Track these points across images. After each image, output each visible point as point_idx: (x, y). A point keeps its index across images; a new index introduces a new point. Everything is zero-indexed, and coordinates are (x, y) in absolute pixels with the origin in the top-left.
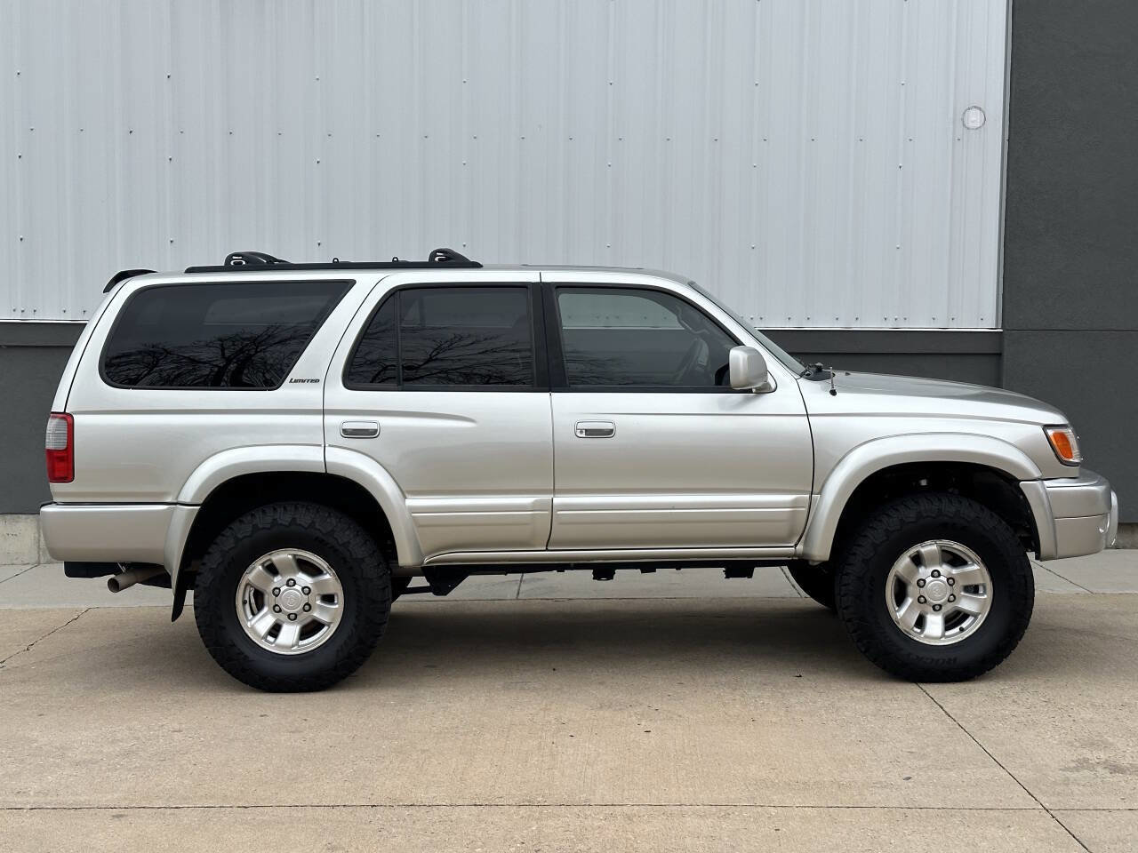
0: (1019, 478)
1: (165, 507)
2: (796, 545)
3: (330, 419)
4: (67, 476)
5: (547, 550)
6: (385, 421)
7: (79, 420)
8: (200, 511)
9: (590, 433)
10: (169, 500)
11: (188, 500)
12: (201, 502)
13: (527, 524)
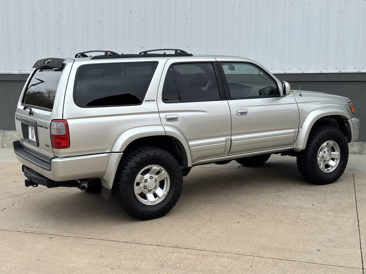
0: (348, 119)
1: (107, 154)
2: (293, 146)
3: (161, 115)
4: (67, 146)
5: (228, 156)
6: (180, 114)
7: (70, 122)
8: (123, 154)
9: (242, 113)
10: (108, 151)
11: (118, 150)
12: (123, 151)
13: (222, 147)
